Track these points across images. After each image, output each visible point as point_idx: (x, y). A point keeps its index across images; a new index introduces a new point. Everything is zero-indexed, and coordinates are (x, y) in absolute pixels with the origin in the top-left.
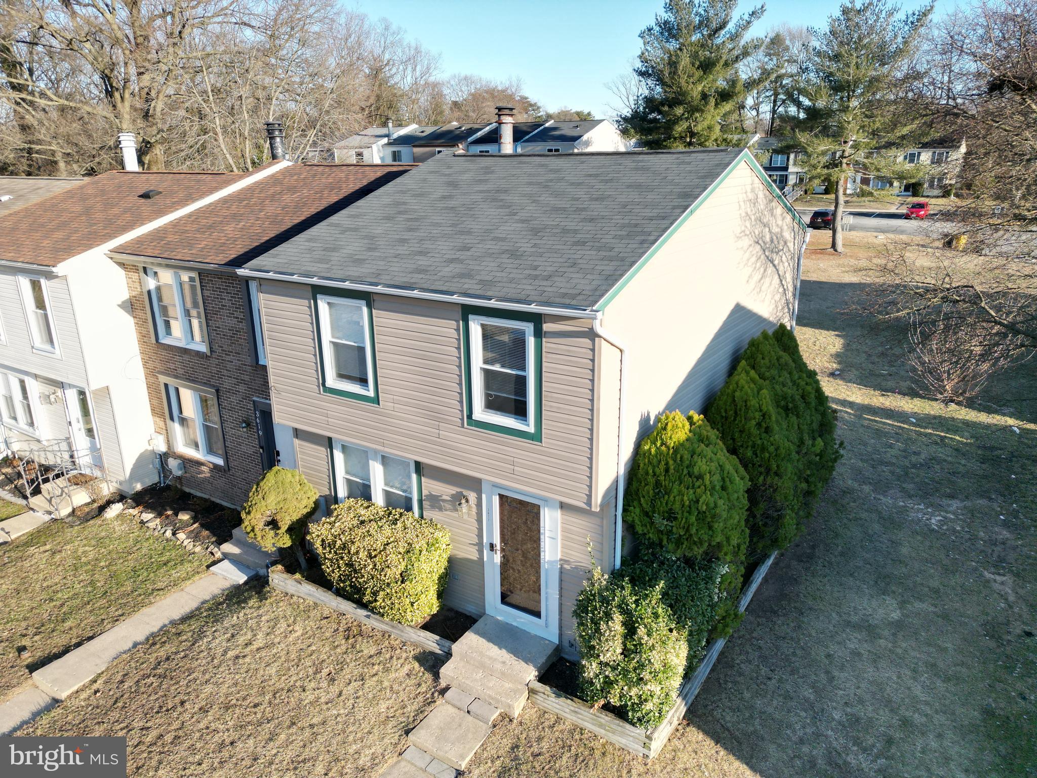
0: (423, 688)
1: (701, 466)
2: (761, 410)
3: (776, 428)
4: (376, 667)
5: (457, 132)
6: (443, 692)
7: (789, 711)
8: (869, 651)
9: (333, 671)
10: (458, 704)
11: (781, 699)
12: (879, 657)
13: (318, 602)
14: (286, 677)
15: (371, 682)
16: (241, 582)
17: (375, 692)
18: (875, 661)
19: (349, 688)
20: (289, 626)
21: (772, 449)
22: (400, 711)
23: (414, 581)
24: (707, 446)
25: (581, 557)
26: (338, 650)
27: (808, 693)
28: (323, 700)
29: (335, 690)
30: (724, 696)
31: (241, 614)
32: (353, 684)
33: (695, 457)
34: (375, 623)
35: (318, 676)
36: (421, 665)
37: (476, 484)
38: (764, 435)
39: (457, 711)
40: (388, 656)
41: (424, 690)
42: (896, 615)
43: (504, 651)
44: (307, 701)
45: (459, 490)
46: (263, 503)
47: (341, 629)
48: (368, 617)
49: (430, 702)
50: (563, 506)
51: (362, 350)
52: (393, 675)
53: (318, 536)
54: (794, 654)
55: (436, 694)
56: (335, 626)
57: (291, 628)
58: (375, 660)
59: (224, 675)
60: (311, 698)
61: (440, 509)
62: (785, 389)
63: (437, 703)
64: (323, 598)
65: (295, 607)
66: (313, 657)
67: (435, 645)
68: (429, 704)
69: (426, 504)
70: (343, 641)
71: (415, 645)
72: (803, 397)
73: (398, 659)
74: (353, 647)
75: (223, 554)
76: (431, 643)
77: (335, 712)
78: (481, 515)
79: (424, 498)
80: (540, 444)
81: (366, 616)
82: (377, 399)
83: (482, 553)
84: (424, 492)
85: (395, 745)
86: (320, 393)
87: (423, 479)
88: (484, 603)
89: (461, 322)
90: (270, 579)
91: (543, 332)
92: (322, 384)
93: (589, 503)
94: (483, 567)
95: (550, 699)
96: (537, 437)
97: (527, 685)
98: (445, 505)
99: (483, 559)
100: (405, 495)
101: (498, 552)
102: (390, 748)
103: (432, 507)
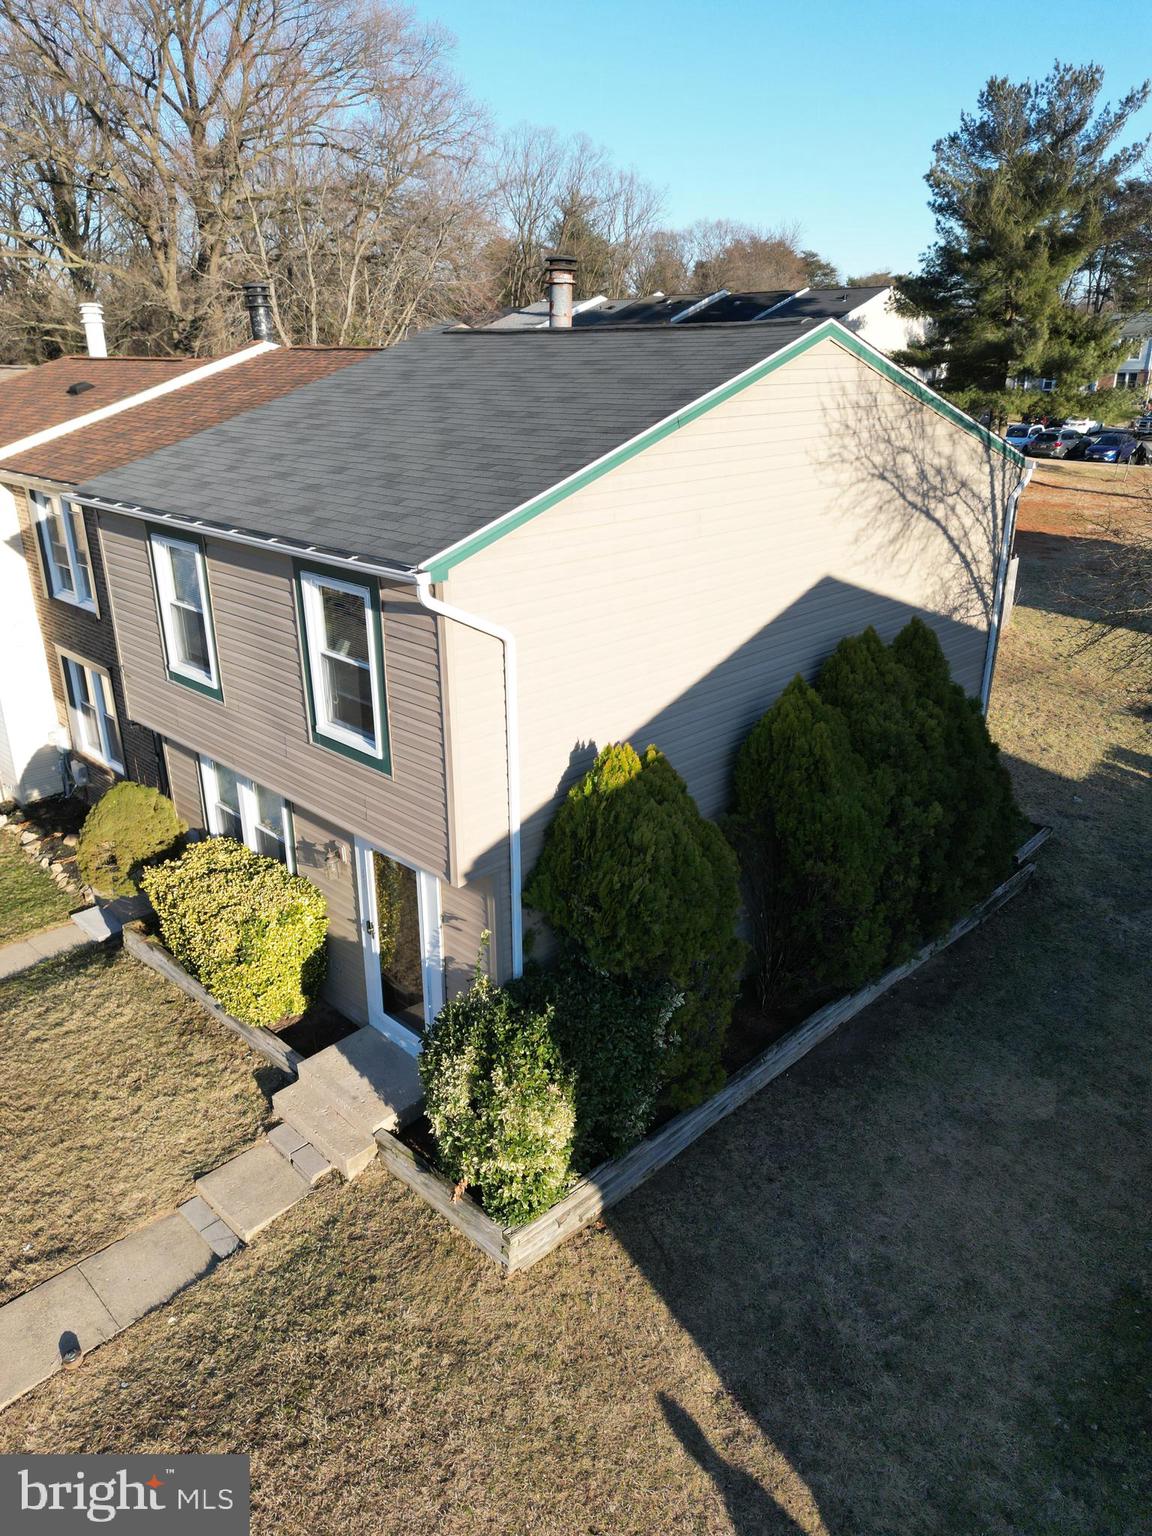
1: (645, 833)
2: (811, 753)
3: (836, 783)
4: (199, 1080)
5: (659, 308)
6: (269, 1127)
7: (778, 1234)
8: (967, 1162)
10: (282, 1148)
11: (773, 1213)
12: (979, 1174)
13: (170, 978)
14: (83, 1076)
15: (183, 1100)
16: (101, 938)
17: (182, 1114)
18: (968, 1179)
19: (153, 1103)
20: (118, 1007)
21: (827, 817)
22: (204, 1147)
23: (254, 965)
24: (660, 803)
25: (468, 956)
26: (163, 1050)
27: (825, 1211)
28: (113, 1114)
29: (134, 1102)
30: (680, 1194)
31: (72, 983)
32: (160, 1098)
33: (640, 817)
34: (224, 1018)
35: (121, 1081)
36: (260, 1085)
38: (818, 796)
39: (278, 1156)
40: (222, 1066)
41: (248, 1121)
42: (1044, 1112)
43: (365, 1081)
44: (91, 1114)
45: (330, 840)
47: (181, 1020)
49: (248, 1139)
51: (201, 619)
52: (215, 1094)
53: (151, 884)
54: (833, 1149)
55: (260, 1130)
56: (175, 1015)
57: (119, 1010)
58: (202, 1070)
60: (99, 1110)
61: (314, 863)
62: (887, 724)
63: (257, 1142)
64: (177, 976)
65: (140, 981)
66: (127, 1054)
67: (284, 1059)
68: (245, 1142)
69: (299, 855)
70: (175, 1037)
71: (264, 1056)
72: (921, 738)
73: (233, 1072)
74: (185, 1046)
75: (97, 898)
76: (280, 1057)
77: (120, 1134)
78: (356, 878)
79: (296, 844)
80: (390, 777)
81: (216, 1007)
82: (221, 693)
83: (360, 934)
84: (297, 837)
85: (176, 1192)
86: (167, 679)
87: (294, 818)
88: (367, 1008)
89: (294, 582)
90: (124, 939)
91: (381, 604)
92: (167, 666)
93: (447, 872)
94: (362, 955)
95: (399, 1160)
96: (387, 766)
97: (374, 1135)
98: (319, 858)
99: (361, 944)
100: (277, 837)
101: (377, 935)
102: (168, 1195)
103: (307, 859)
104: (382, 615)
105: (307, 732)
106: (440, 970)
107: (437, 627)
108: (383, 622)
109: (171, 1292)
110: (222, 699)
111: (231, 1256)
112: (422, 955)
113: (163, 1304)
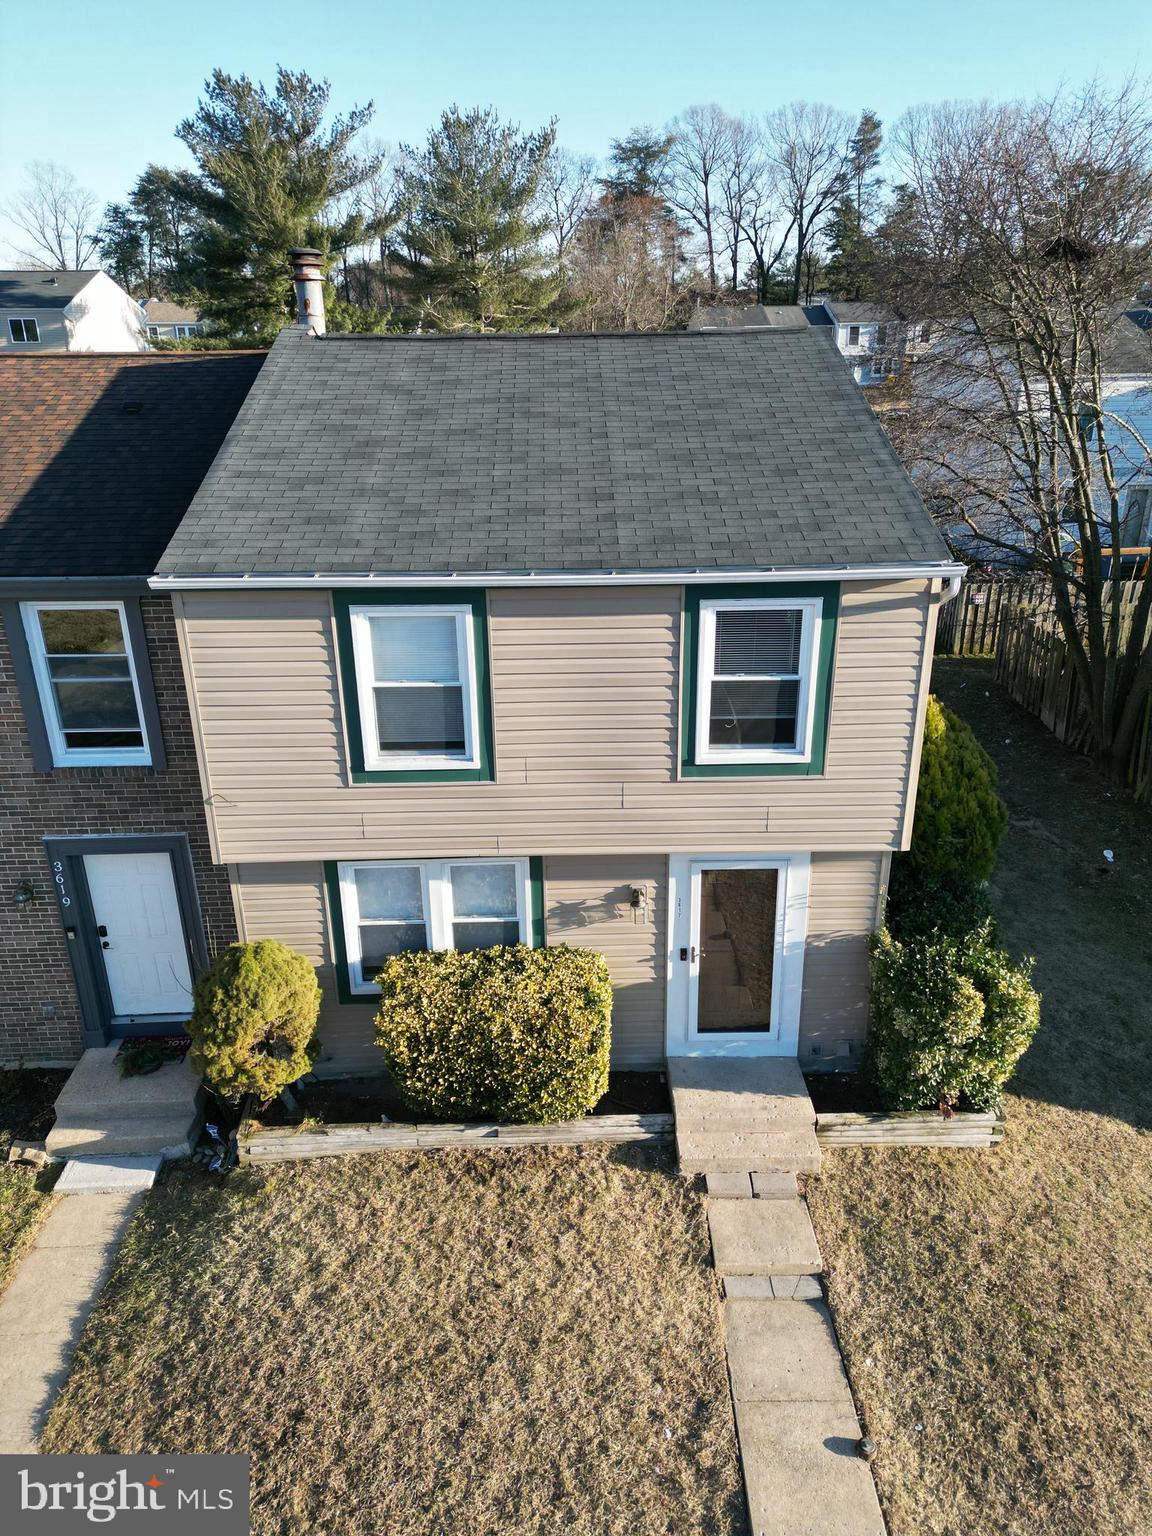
0: (666, 1196)
4: (573, 1200)
6: (700, 1186)
9: (513, 1238)
10: (736, 1192)
13: (370, 1150)
14: (445, 1282)
15: (588, 1223)
16: (148, 1183)
17: (606, 1233)
19: (564, 1247)
20: (359, 1208)
22: (668, 1241)
25: (842, 924)
26: (487, 1204)
28: (542, 1284)
29: (544, 1261)
31: (238, 1230)
32: (563, 1239)
34: (508, 1140)
35: (497, 1256)
36: (633, 1166)
37: (658, 867)
39: (738, 1202)
40: (574, 1177)
41: (669, 1196)
44: (520, 1299)
45: (620, 884)
46: (257, 1014)
48: (495, 1134)
49: (695, 1208)
50: (817, 858)
51: (455, 695)
55: (692, 1195)
59: (328, 1334)
60: (521, 1291)
61: (581, 923)
63: (705, 1206)
64: (382, 1140)
66: (457, 1233)
67: (637, 1129)
68: (695, 1212)
69: (550, 924)
70: (481, 1188)
73: (593, 1173)
75: (58, 1152)
76: (628, 1130)
78: (665, 911)
79: (546, 914)
80: (820, 776)
81: (488, 1135)
82: (489, 771)
83: (664, 968)
84: (549, 905)
85: (707, 1288)
86: (346, 786)
87: (547, 885)
88: (663, 1043)
89: (683, 614)
90: (241, 1152)
91: (840, 610)
92: (351, 768)
93: (897, 841)
94: (664, 989)
95: (853, 1127)
96: (817, 767)
97: (816, 1123)
98: (591, 914)
99: (665, 978)
100: (501, 920)
101: (697, 959)
102: (704, 1295)
103: (564, 924)
104: (840, 620)
105: (674, 770)
106: (801, 952)
107: (926, 616)
108: (840, 627)
109: (832, 1349)
110: (492, 777)
111: (825, 1289)
112: (777, 947)
113: (843, 1360)
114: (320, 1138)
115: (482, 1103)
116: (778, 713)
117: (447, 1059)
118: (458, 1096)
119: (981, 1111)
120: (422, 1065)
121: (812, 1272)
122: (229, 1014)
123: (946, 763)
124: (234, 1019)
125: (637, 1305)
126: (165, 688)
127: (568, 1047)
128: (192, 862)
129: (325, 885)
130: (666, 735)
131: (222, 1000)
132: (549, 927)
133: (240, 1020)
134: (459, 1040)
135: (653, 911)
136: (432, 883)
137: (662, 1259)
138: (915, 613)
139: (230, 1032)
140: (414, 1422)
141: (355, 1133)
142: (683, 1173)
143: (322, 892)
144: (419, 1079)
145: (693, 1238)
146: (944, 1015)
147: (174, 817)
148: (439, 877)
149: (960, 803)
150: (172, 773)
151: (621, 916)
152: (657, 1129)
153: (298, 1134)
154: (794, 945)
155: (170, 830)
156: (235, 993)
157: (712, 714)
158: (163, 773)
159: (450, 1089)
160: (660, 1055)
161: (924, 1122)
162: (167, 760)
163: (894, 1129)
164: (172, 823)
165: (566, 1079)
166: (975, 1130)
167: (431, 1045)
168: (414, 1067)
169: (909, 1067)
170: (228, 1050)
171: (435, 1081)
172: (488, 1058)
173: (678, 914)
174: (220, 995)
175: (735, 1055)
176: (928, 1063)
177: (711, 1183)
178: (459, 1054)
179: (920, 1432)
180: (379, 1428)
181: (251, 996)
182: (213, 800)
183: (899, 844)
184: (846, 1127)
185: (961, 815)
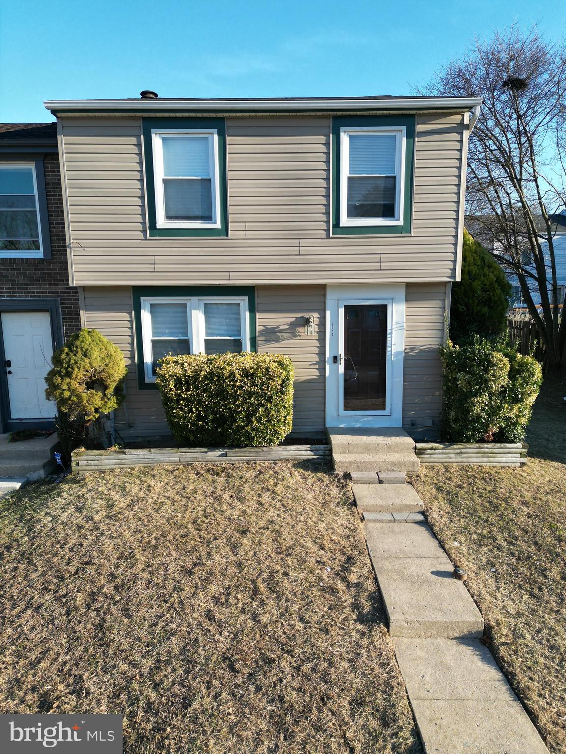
0: (327, 481)
6: (347, 477)
9: (234, 494)
14: (190, 510)
25: (425, 341)
32: (264, 495)
34: (233, 458)
35: (223, 501)
36: (306, 470)
37: (318, 305)
39: (369, 485)
40: (271, 472)
43: (373, 437)
45: (299, 315)
46: (87, 361)
48: (225, 455)
49: (343, 486)
51: (207, 183)
52: (292, 481)
56: (192, 472)
59: (113, 530)
61: (277, 340)
66: (199, 493)
67: (309, 452)
69: (260, 340)
70: (216, 477)
71: (286, 461)
73: (283, 471)
76: (303, 453)
78: (324, 332)
79: (258, 334)
80: (409, 234)
81: (221, 456)
82: (225, 230)
83: (324, 368)
84: (259, 328)
85: (353, 515)
86: (146, 239)
87: (258, 315)
88: (324, 418)
89: (331, 135)
90: (73, 464)
91: (416, 134)
92: (149, 227)
93: (453, 276)
94: (324, 383)
95: (437, 451)
96: (406, 229)
97: (415, 448)
98: (283, 334)
99: (324, 376)
100: (232, 338)
101: (343, 361)
102: (350, 517)
103: (268, 341)
104: (416, 139)
105: (328, 230)
106: (402, 357)
107: (462, 137)
108: (416, 144)
109: (432, 539)
110: (227, 235)
111: (426, 517)
112: (388, 354)
113: (440, 543)
114: (121, 456)
115: (218, 427)
116: (384, 200)
117: (198, 395)
118: (204, 422)
119: (513, 442)
120: (184, 399)
121: (418, 511)
122: (70, 359)
123: (475, 255)
124: (72, 362)
125: (308, 520)
126: (54, 212)
127: (268, 386)
128: (61, 317)
129: (133, 312)
130: (323, 209)
131: (67, 353)
132: (259, 342)
133: (76, 363)
134: (205, 381)
135: (318, 332)
136: (193, 312)
137: (325, 504)
138: (456, 136)
139: (70, 369)
140: (163, 564)
141: (142, 453)
142: (336, 472)
143: (131, 317)
144: (182, 410)
145: (343, 496)
146: (486, 371)
147: (53, 289)
148: (198, 308)
149: (485, 276)
150: (54, 262)
151: (300, 336)
152: (321, 452)
153: (108, 453)
154: (398, 354)
155: (50, 296)
156: (75, 349)
157: (348, 202)
158: (50, 262)
159: (199, 417)
160: (323, 427)
161: (480, 448)
162: (52, 254)
163: (461, 453)
164: (52, 292)
165: (267, 409)
166: (510, 455)
167: (189, 385)
168: (178, 401)
169: (468, 411)
170: (67, 380)
171: (191, 411)
172: (222, 394)
173: (332, 334)
174: (66, 350)
175: (366, 426)
176: (480, 405)
177: (353, 475)
178: (205, 391)
179: (494, 572)
180: (139, 566)
181: (84, 350)
182: (72, 246)
183: (455, 277)
184: (433, 451)
185: (486, 282)
